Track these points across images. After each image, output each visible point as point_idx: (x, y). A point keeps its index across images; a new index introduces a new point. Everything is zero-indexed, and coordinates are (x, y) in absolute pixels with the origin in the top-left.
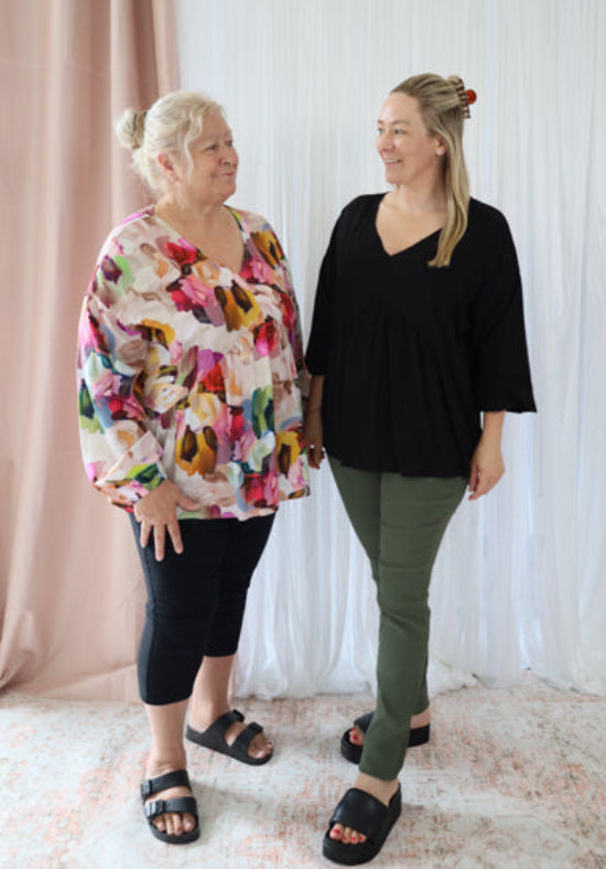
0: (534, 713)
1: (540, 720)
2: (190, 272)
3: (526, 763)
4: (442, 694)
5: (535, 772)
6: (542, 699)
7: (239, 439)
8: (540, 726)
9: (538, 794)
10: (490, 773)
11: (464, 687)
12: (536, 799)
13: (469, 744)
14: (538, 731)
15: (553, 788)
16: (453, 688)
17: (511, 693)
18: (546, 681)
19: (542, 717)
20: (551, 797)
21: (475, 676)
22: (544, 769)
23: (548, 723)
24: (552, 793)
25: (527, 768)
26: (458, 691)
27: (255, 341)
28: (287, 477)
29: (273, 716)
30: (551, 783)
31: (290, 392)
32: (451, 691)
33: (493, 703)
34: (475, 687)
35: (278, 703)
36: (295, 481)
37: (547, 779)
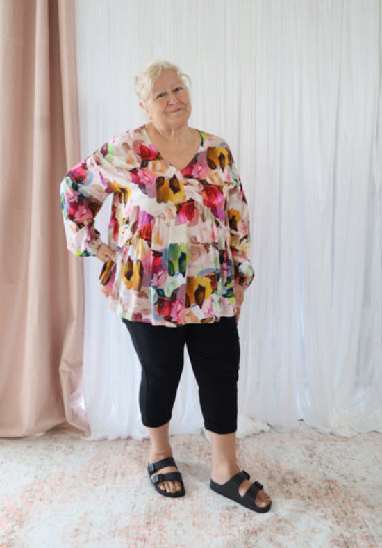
0: (306, 448)
1: (311, 453)
2: (147, 165)
3: (301, 479)
4: (248, 436)
5: (306, 484)
6: (312, 439)
7: (157, 273)
8: (310, 456)
9: (309, 497)
10: (279, 484)
11: (263, 431)
12: (308, 500)
13: (266, 467)
14: (308, 458)
15: (318, 495)
16: (255, 432)
17: (292, 435)
18: (314, 428)
19: (311, 451)
20: (317, 501)
21: (269, 425)
22: (312, 483)
23: (315, 454)
24: (318, 498)
25: (302, 482)
26: (258, 434)
27: (178, 213)
28: (201, 308)
29: (143, 450)
30: (316, 492)
31: (208, 251)
32: (254, 434)
33: (281, 442)
34: (270, 432)
35: (145, 442)
36: (207, 311)
37: (314, 489)
